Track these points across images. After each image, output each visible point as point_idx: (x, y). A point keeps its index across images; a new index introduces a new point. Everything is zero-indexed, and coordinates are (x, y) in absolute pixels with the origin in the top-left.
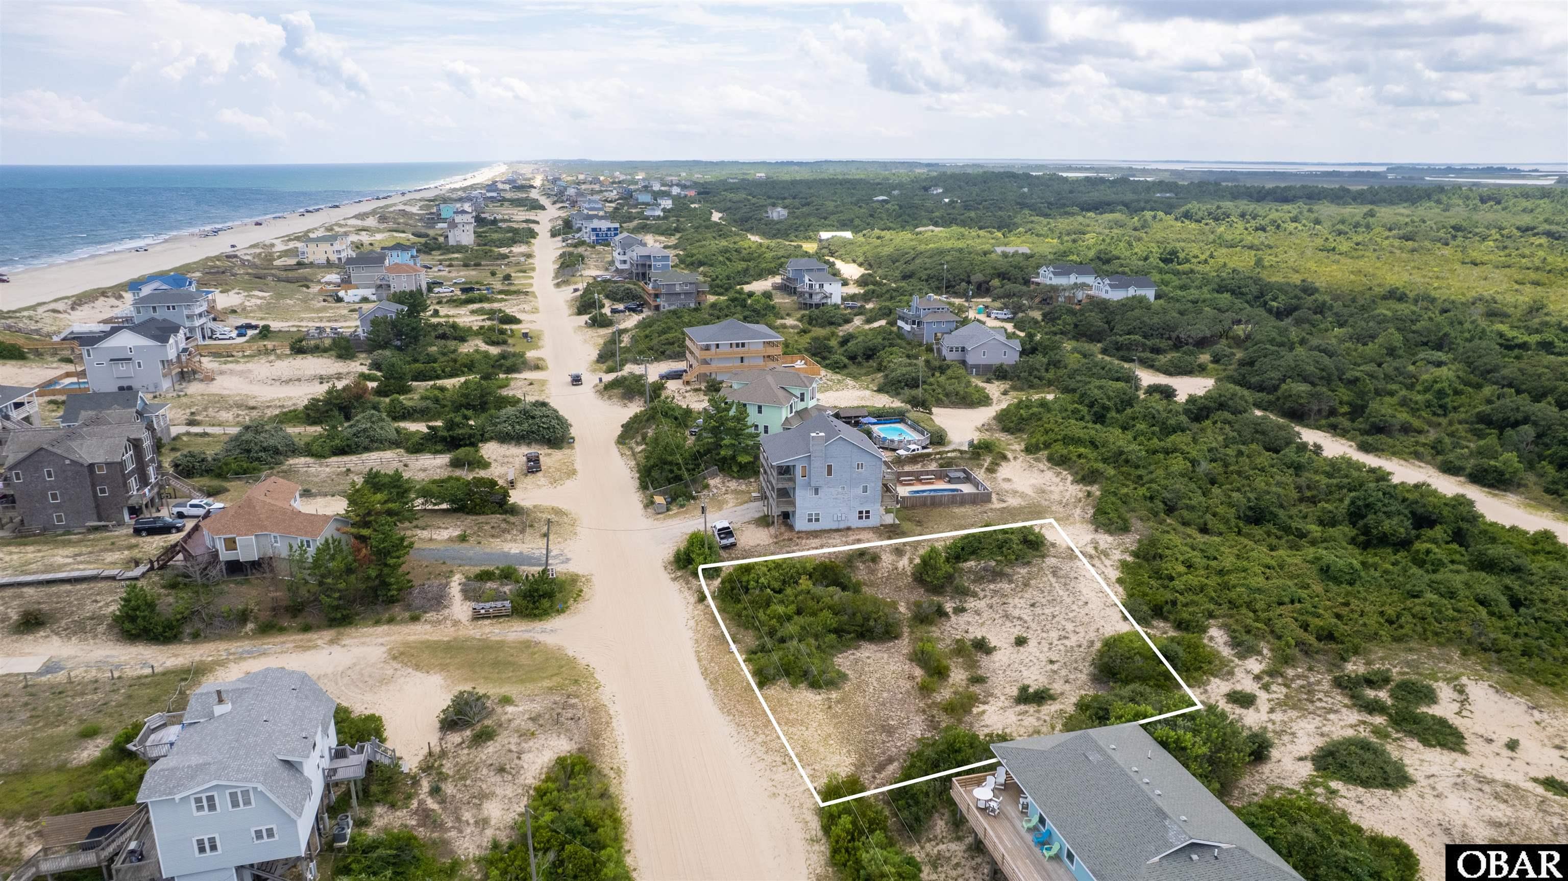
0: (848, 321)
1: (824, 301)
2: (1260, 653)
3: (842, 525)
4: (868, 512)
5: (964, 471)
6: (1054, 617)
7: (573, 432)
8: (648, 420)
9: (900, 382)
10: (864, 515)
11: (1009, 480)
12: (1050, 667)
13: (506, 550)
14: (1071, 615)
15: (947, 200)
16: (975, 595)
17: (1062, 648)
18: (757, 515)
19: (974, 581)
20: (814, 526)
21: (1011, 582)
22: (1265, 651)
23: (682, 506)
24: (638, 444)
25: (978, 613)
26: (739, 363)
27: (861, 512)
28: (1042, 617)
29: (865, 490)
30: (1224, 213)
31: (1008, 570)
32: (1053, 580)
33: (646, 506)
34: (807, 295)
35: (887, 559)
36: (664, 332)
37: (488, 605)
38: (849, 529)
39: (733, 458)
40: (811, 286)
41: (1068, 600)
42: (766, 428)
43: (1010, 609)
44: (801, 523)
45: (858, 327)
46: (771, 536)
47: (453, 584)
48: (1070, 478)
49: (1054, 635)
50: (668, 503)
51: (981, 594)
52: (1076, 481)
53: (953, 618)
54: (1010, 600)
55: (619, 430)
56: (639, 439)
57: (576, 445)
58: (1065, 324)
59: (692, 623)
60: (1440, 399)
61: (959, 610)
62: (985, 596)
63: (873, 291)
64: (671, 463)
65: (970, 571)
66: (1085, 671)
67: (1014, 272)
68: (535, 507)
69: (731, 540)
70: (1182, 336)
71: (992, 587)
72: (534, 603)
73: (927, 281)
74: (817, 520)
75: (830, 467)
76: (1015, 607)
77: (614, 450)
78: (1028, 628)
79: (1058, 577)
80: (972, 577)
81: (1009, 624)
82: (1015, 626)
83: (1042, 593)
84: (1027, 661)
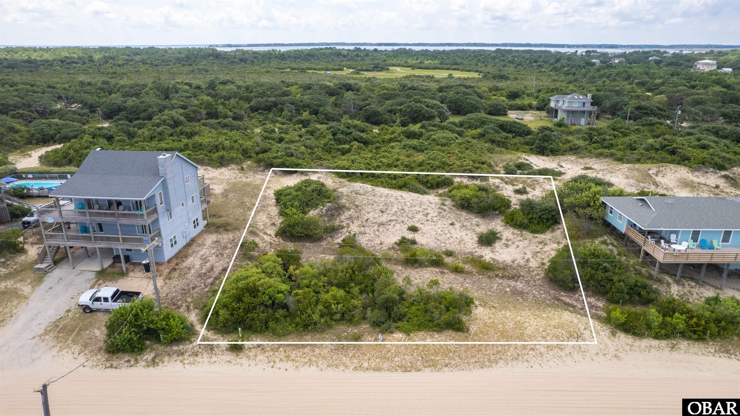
3: (188, 240)
4: (197, 220)
6: (403, 210)
10: (196, 223)
12: (456, 226)
17: (435, 218)
20: (175, 249)
27: (194, 222)
28: (399, 213)
29: (193, 200)
31: (340, 204)
35: (258, 241)
38: (193, 240)
44: (167, 252)
46: (148, 278)
49: (420, 216)
54: (365, 217)
62: (349, 224)
65: (319, 216)
66: (473, 217)
71: (343, 217)
76: (374, 218)
78: (403, 222)
79: (364, 194)
80: (326, 219)
81: (390, 227)
82: (394, 225)
83: (373, 205)
84: (439, 232)
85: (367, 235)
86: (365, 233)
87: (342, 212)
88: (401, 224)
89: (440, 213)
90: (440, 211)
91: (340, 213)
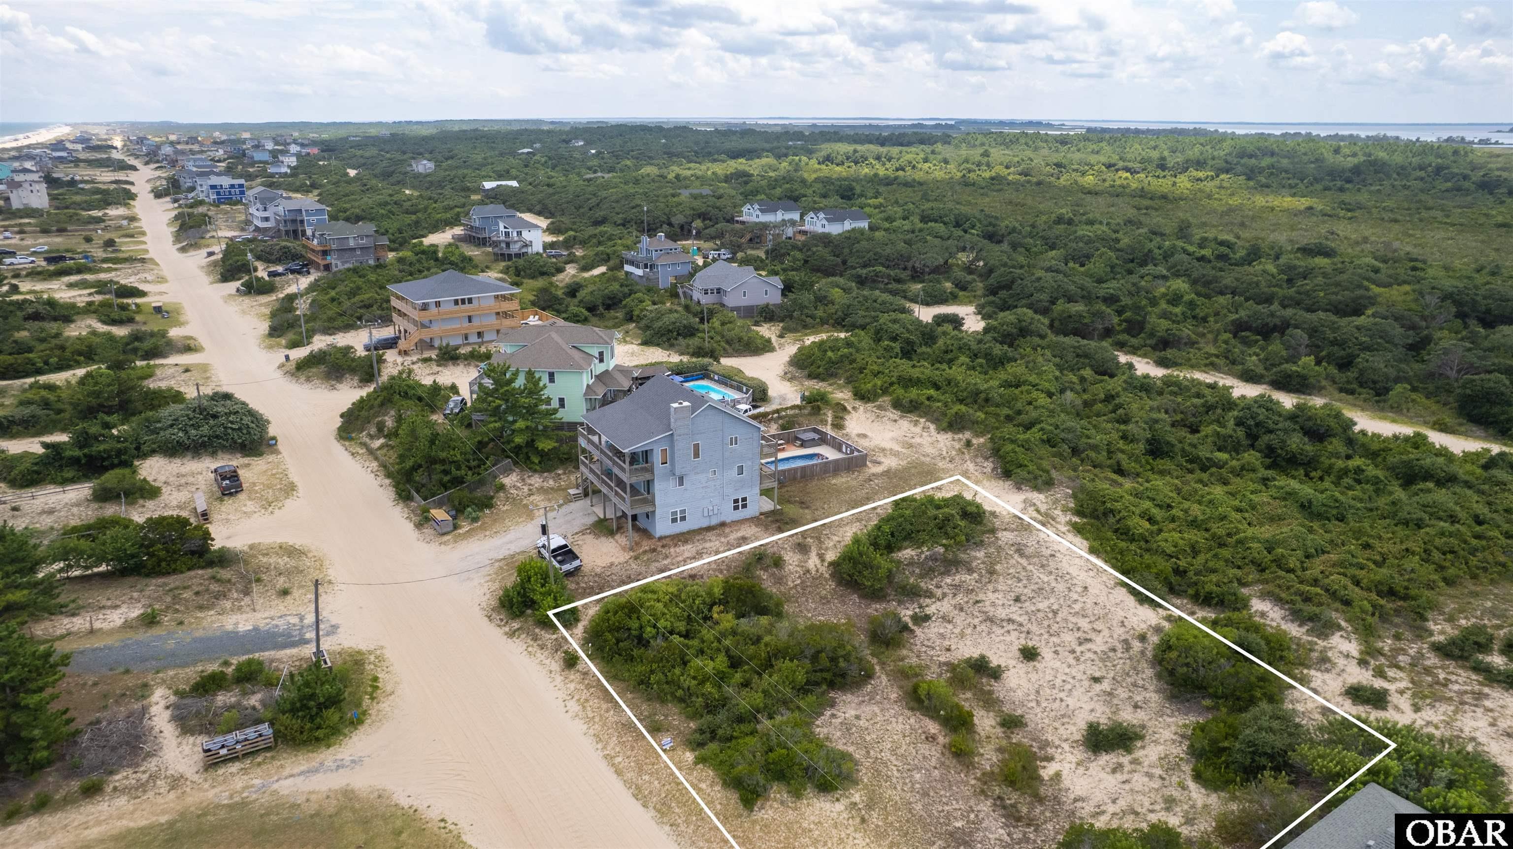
0: (560, 270)
1: (524, 250)
2: (1339, 628)
3: (714, 521)
4: (744, 499)
5: (815, 430)
6: (1055, 613)
7: (272, 431)
8: (382, 404)
9: (670, 331)
10: (740, 504)
11: (865, 436)
12: (1098, 687)
13: (230, 627)
14: (1077, 607)
15: (593, 151)
16: (930, 595)
17: (1089, 655)
18: (592, 519)
19: (922, 576)
20: (681, 527)
21: (970, 571)
22: (1343, 624)
23: (475, 520)
24: (372, 437)
25: (946, 619)
26: (466, 324)
27: (736, 501)
28: (1040, 615)
29: (741, 470)
30: (862, 157)
31: (963, 556)
32: (1024, 562)
33: (419, 526)
34: (503, 245)
35: (791, 559)
36: (353, 293)
37: (231, 738)
38: (723, 524)
39: (531, 444)
40: (507, 234)
41: (1061, 587)
42: (562, 401)
43: (991, 611)
44: (662, 527)
45: (574, 276)
46: (624, 549)
47: (154, 710)
48: (932, 427)
49: (1069, 638)
50: (454, 518)
51: (939, 593)
52: (941, 429)
53: (918, 631)
54: (981, 596)
55: (338, 421)
56: (373, 430)
57: (280, 447)
58: (795, 260)
59: (573, 706)
60: (1193, 310)
61: (922, 619)
62: (944, 595)
63: (575, 238)
64: (443, 461)
65: (911, 563)
66: (1151, 688)
67: (714, 212)
68: (251, 547)
69: (576, 563)
70: (917, 265)
71: (948, 580)
72: (312, 719)
73: (624, 225)
74: (683, 519)
75: (696, 447)
76: (993, 604)
77: (338, 450)
78: (1028, 633)
79: (1028, 557)
80: (917, 571)
81: (999, 631)
82: (1008, 632)
83: (1020, 580)
84: (1058, 682)
85: (950, 626)
86: (949, 622)
87: (954, 571)
88: (1023, 635)
89: (1114, 650)
90: (1119, 646)
91: (949, 571)
